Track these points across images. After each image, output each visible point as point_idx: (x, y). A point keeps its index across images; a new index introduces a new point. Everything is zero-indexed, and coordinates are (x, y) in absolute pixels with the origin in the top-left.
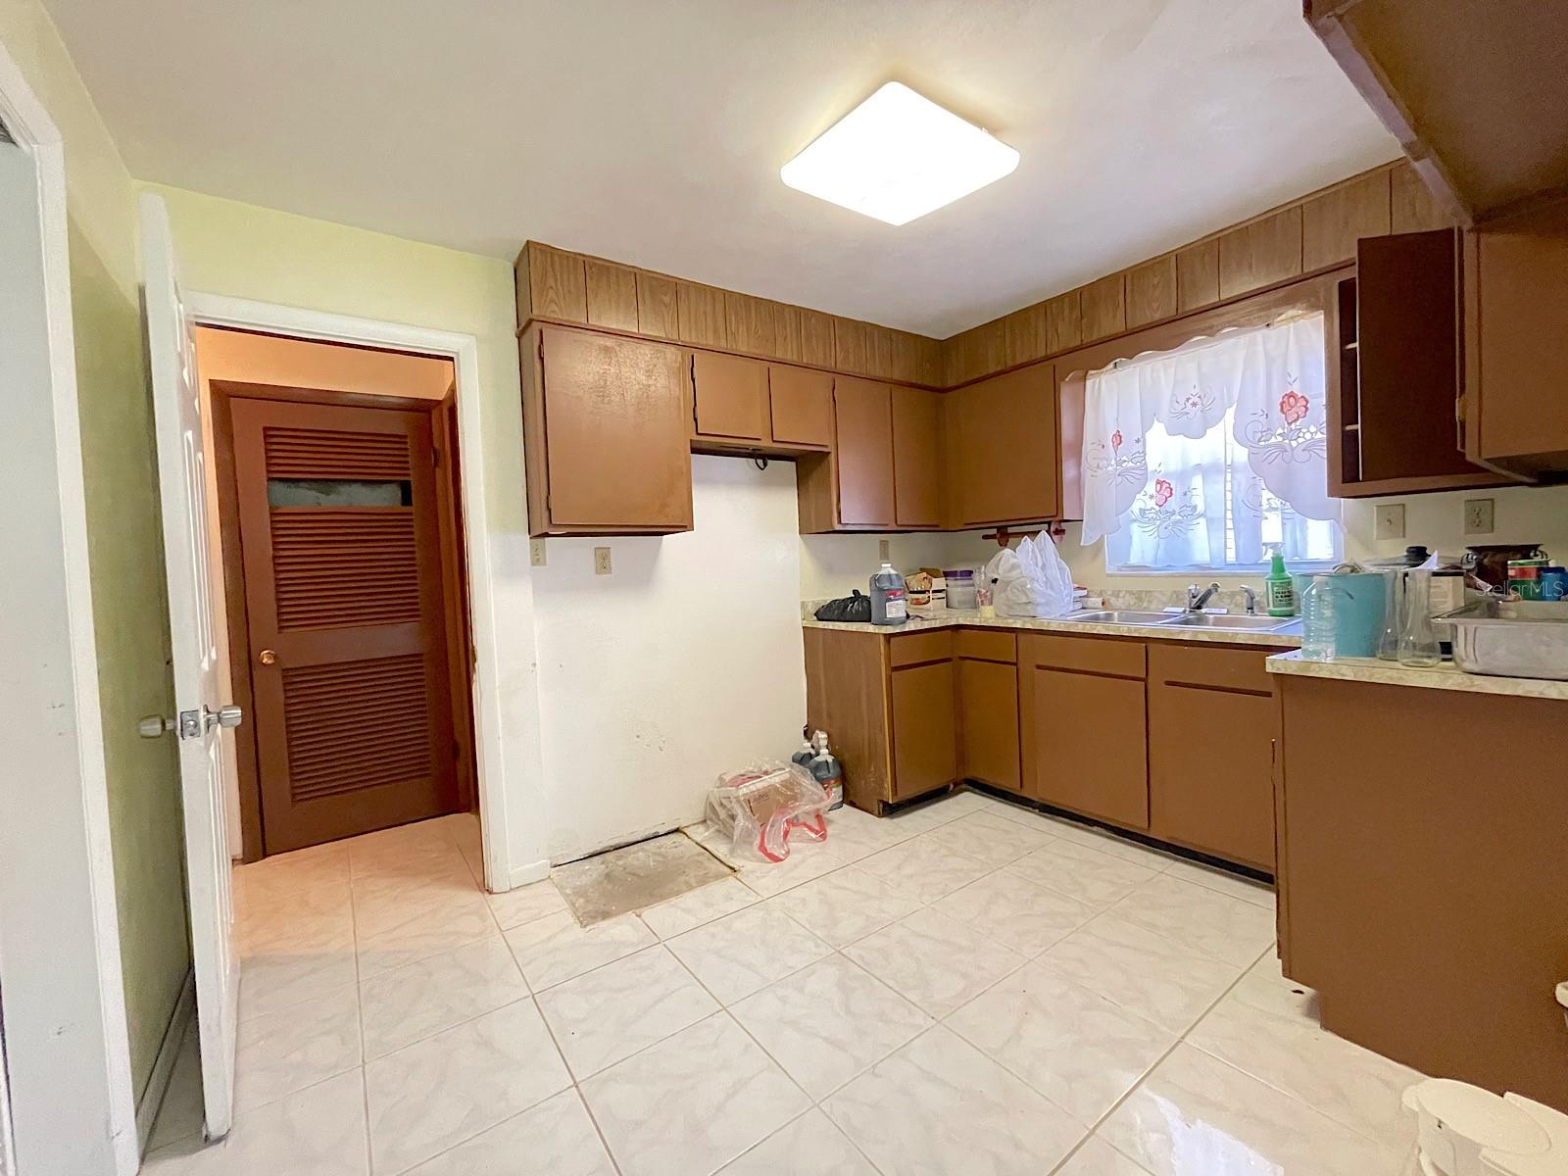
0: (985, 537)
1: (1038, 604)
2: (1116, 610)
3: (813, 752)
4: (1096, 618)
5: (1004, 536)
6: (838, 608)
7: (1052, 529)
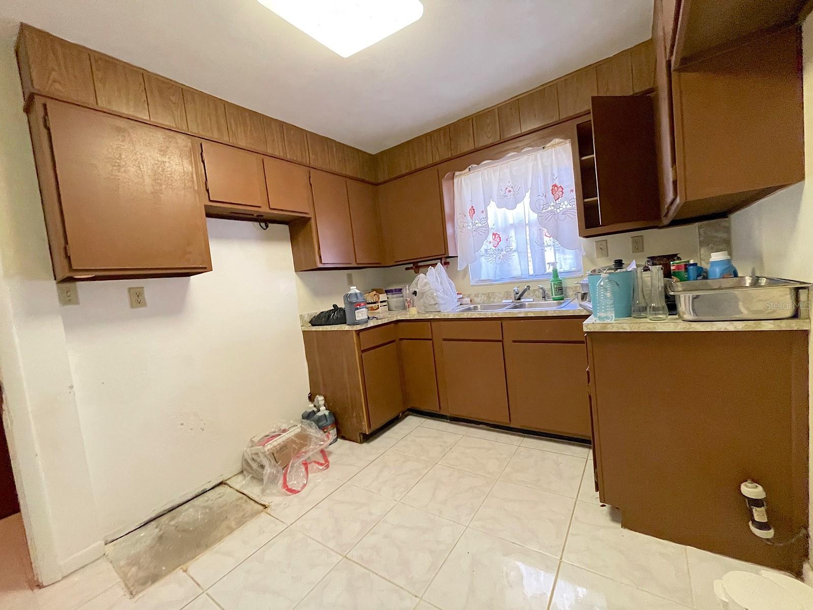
0: (407, 269)
1: (441, 304)
2: (479, 304)
3: (315, 409)
4: (469, 309)
5: (417, 266)
6: (325, 317)
7: (443, 262)
